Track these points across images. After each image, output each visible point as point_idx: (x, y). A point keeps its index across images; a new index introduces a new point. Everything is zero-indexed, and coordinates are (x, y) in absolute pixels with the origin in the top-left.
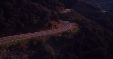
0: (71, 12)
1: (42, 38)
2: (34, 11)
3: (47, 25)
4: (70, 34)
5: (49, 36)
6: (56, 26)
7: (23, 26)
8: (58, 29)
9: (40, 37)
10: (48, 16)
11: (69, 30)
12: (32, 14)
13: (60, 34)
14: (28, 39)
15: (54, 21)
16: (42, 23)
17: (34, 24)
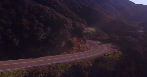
0: (95, 30)
1: (54, 69)
2: (41, 16)
3: (63, 43)
4: (108, 62)
5: (70, 66)
6: (80, 47)
7: (17, 43)
8: (84, 52)
9: (50, 66)
10: (67, 27)
11: (106, 54)
12: (37, 21)
13: (91, 61)
14: (24, 70)
15: (76, 38)
16: (56, 39)
17: (40, 40)
